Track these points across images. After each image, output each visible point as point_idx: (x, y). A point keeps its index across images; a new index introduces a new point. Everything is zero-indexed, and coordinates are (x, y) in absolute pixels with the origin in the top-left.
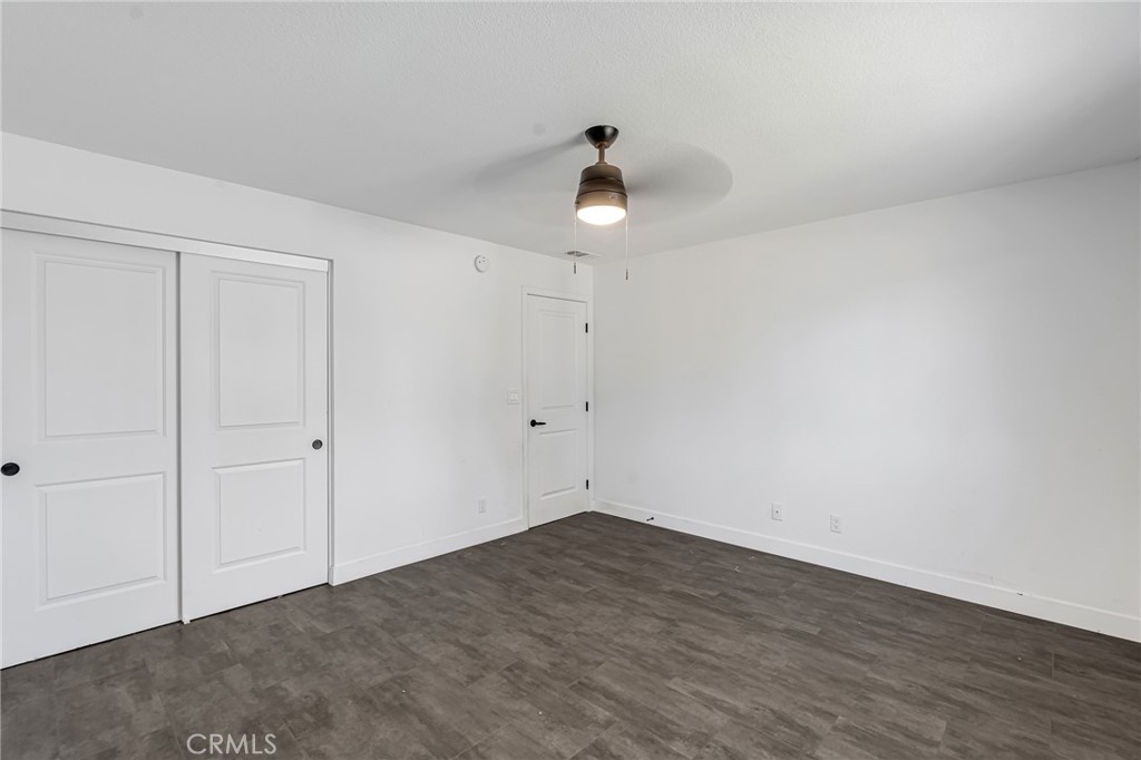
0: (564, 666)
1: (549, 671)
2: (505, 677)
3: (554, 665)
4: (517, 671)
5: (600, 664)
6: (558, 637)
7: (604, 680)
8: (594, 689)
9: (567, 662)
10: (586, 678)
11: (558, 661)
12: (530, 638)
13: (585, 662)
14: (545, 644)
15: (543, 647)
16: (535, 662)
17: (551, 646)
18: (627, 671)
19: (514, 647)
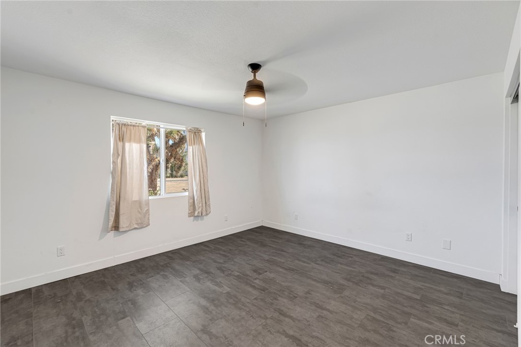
0: (271, 298)
1: (278, 296)
2: (296, 294)
3: (276, 299)
4: (292, 296)
5: (255, 299)
6: (276, 315)
7: (255, 292)
8: (258, 289)
9: (270, 300)
10: (262, 293)
11: (275, 301)
12: (292, 315)
13: (262, 300)
14: (282, 311)
15: (283, 308)
16: (285, 300)
17: (279, 309)
18: (244, 295)
19: (298, 309)
